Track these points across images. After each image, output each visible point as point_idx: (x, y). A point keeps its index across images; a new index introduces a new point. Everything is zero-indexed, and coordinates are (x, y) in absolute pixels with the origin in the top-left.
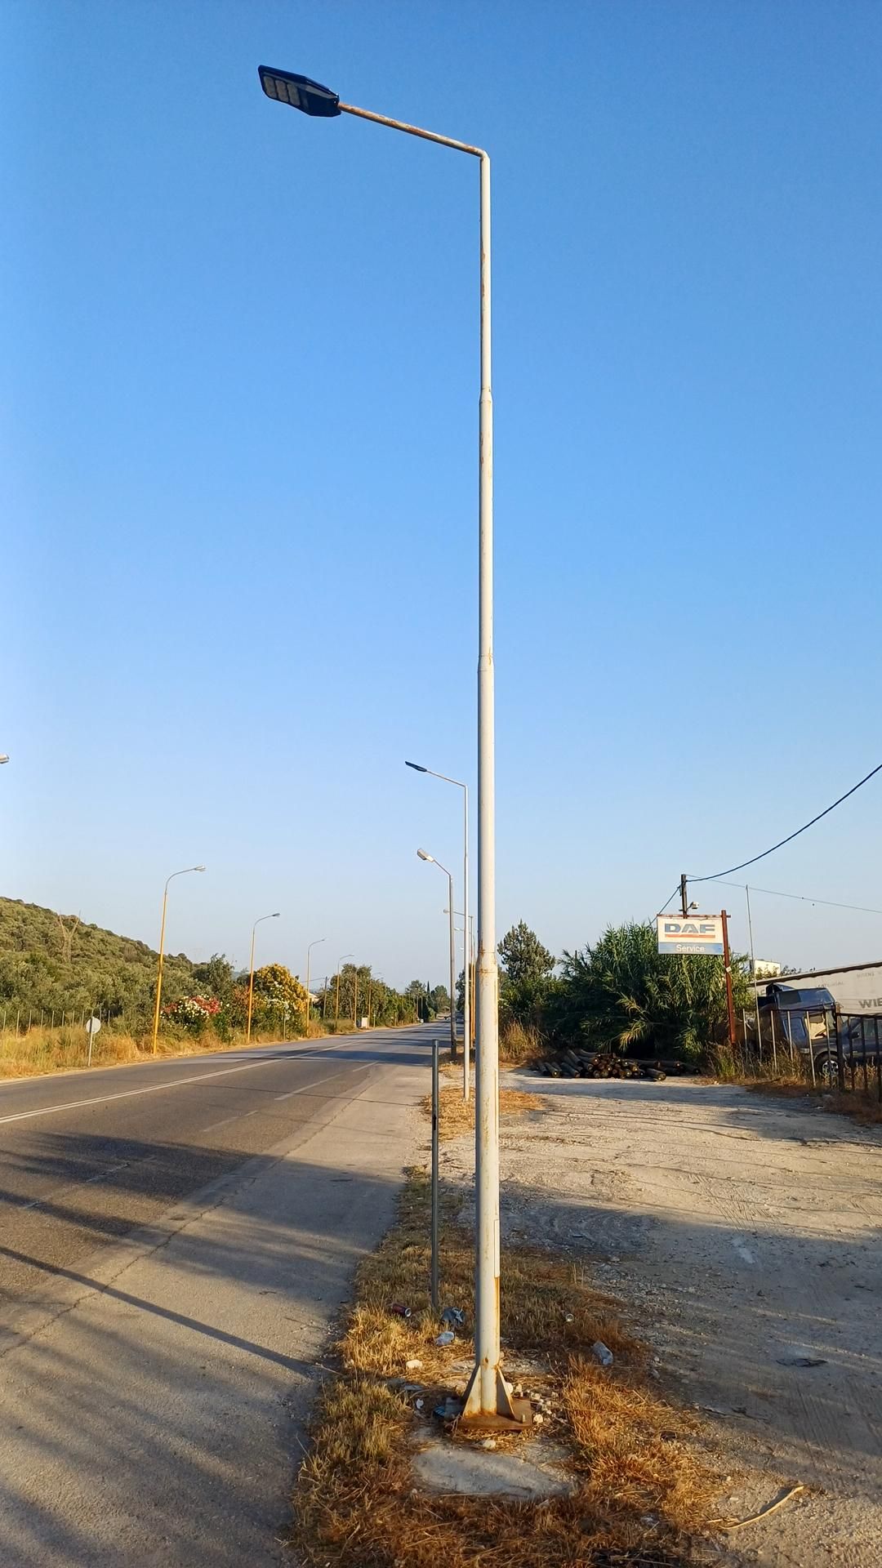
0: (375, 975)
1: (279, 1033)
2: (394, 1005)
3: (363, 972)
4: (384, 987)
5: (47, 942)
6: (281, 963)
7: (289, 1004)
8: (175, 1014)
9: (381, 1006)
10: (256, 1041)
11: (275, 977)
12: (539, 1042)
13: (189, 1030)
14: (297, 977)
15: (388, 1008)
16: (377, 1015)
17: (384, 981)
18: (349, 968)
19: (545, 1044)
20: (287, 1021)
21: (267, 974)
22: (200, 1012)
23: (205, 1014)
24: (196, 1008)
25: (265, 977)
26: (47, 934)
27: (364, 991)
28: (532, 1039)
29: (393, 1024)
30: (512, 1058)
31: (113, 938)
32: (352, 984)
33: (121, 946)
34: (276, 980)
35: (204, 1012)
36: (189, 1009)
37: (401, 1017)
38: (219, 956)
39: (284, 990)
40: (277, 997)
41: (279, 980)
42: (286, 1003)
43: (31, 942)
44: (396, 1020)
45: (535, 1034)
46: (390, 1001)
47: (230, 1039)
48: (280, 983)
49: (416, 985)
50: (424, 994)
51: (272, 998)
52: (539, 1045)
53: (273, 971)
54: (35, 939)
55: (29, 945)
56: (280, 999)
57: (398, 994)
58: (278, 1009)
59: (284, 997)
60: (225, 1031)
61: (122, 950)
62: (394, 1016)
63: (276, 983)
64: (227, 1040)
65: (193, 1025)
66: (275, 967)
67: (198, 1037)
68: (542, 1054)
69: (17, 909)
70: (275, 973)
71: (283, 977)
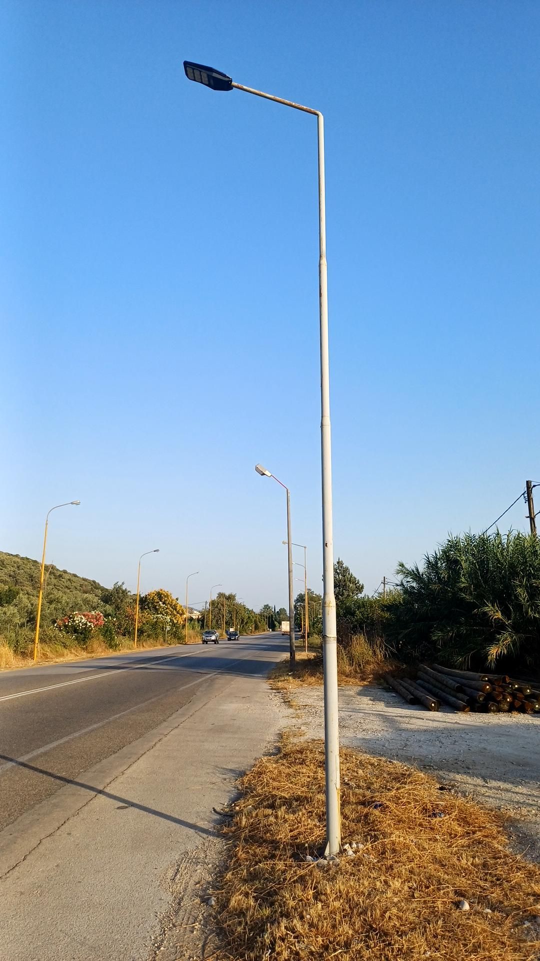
0: (239, 600)
1: (162, 640)
2: (251, 620)
3: (230, 598)
4: (245, 608)
5: (32, 580)
6: (166, 588)
7: (170, 619)
8: (66, 626)
9: (243, 621)
10: (141, 647)
11: (160, 599)
12: (385, 656)
13: (77, 639)
14: (177, 599)
15: (247, 622)
16: (240, 626)
17: (245, 604)
18: (221, 595)
19: (393, 656)
20: (168, 631)
21: (154, 596)
22: (86, 624)
23: (90, 626)
24: (83, 621)
25: (153, 599)
26: (32, 576)
27: (231, 610)
28: (378, 651)
29: (251, 633)
30: (356, 672)
31: (77, 579)
32: (223, 605)
33: (81, 583)
34: (161, 601)
35: (89, 624)
36: (77, 622)
37: (257, 628)
38: (119, 584)
39: (167, 608)
40: (161, 613)
41: (163, 600)
42: (168, 618)
43: (22, 580)
44: (253, 630)
45: (380, 646)
46: (249, 617)
47: (116, 645)
48: (164, 603)
49: (267, 607)
50: (272, 613)
51: (158, 614)
52: (385, 657)
53: (159, 595)
54: (25, 579)
55: (21, 583)
56: (163, 615)
57: (254, 613)
58: (162, 623)
59: (167, 613)
60: (112, 639)
61: (81, 586)
62: (252, 627)
63: (161, 603)
64: (112, 646)
65: (82, 635)
66: (160, 591)
67: (84, 644)
68: (388, 668)
69: (14, 560)
70: (161, 596)
71: (166, 599)
